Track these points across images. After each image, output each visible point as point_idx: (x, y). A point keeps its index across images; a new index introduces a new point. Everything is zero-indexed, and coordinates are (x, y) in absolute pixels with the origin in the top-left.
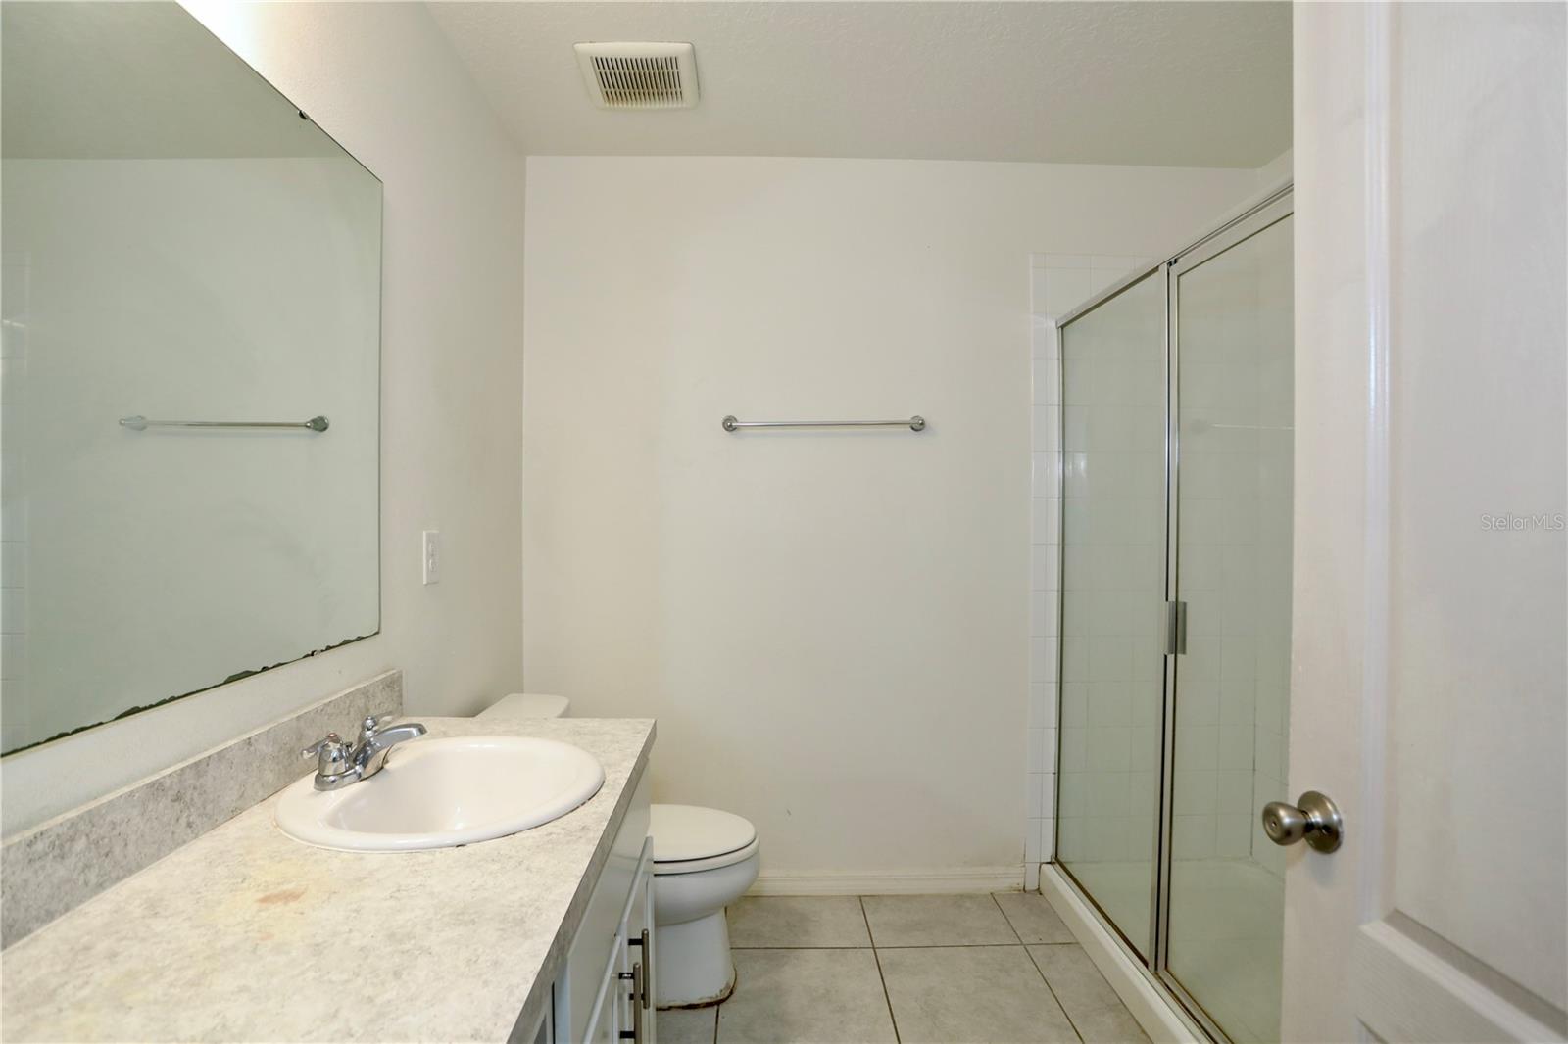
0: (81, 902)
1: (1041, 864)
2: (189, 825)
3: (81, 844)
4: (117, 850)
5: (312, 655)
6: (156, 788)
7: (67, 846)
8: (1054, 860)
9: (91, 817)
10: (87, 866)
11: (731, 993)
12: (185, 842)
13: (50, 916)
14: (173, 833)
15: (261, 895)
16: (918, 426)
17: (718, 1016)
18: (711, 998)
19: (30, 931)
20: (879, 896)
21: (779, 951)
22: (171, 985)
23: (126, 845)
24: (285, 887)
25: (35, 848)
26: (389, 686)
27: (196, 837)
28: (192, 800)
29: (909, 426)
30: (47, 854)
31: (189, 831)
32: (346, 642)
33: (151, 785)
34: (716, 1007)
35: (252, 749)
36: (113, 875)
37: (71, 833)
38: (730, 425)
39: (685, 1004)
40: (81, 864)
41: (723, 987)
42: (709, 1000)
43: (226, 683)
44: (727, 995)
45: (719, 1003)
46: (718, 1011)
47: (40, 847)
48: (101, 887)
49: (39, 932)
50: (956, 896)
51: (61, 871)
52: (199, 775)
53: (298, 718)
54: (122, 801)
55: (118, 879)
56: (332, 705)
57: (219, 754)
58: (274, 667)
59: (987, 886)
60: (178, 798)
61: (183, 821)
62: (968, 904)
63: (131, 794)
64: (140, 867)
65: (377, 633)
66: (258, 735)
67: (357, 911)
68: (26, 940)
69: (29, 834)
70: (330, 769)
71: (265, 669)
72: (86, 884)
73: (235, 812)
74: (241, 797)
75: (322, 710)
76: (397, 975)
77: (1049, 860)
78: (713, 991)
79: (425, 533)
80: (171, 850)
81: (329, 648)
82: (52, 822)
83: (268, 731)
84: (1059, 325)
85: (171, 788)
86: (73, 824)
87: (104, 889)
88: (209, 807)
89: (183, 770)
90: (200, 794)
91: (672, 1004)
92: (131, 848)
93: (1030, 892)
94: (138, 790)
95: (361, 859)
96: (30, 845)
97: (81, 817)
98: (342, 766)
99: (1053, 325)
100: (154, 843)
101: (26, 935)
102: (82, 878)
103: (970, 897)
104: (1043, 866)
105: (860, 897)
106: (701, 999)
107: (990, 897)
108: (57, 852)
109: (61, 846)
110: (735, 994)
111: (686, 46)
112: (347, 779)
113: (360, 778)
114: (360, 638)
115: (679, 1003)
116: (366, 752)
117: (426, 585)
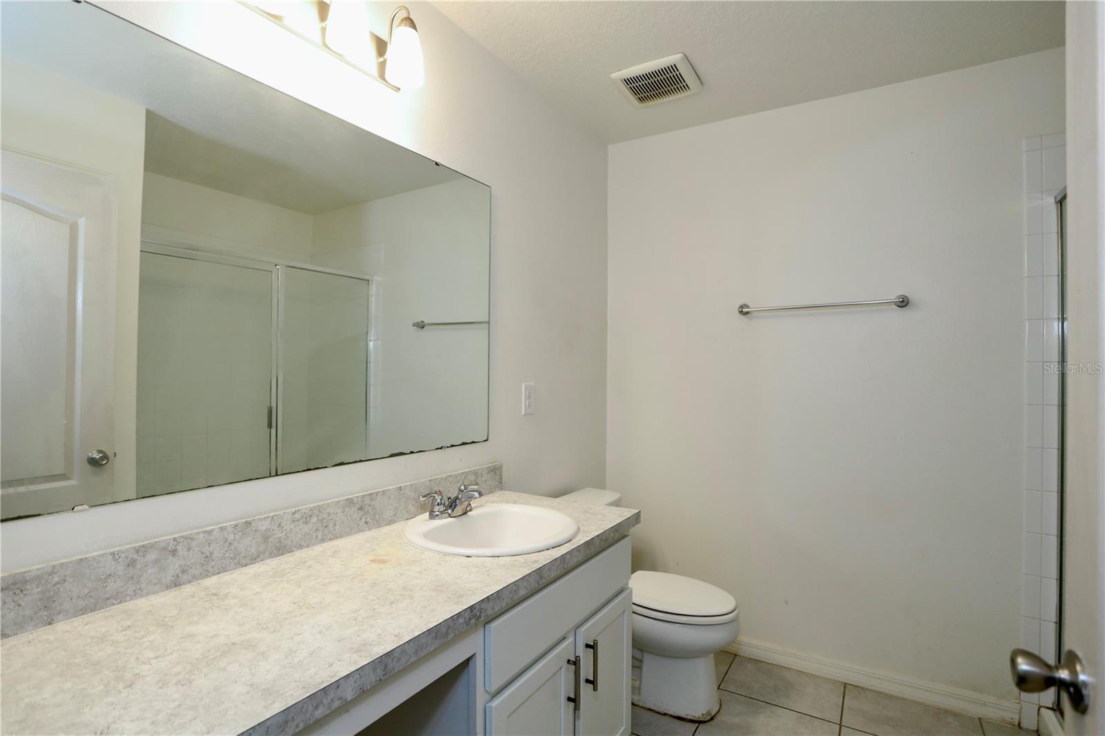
0: (314, 545)
1: (1040, 707)
2: (366, 523)
3: (314, 519)
4: (331, 526)
5: (441, 448)
6: (350, 502)
7: (309, 518)
8: (1055, 707)
9: (320, 508)
10: (317, 530)
11: (712, 719)
12: (364, 530)
13: (301, 547)
14: (358, 525)
15: (373, 559)
16: (903, 303)
17: (696, 730)
18: (695, 717)
19: (292, 551)
20: (862, 688)
21: (760, 702)
22: (318, 583)
23: (335, 525)
24: (384, 558)
25: (295, 516)
26: (492, 471)
27: (370, 529)
28: (368, 511)
29: (893, 303)
30: (300, 520)
31: (366, 526)
32: (464, 444)
33: (348, 500)
34: (697, 724)
35: (402, 492)
36: (329, 537)
37: (310, 513)
38: (744, 311)
39: (675, 715)
40: (314, 528)
41: (704, 712)
42: (692, 718)
43: (389, 457)
44: (706, 719)
45: (700, 722)
46: (697, 727)
47: (297, 516)
48: (323, 541)
49: (296, 552)
50: (939, 709)
51: (306, 529)
52: (372, 500)
53: (430, 481)
54: (333, 504)
55: (331, 539)
56: (452, 477)
57: (383, 491)
58: (418, 452)
59: (975, 710)
60: (361, 509)
61: (363, 520)
62: (950, 720)
63: (338, 502)
64: (341, 537)
65: (486, 440)
66: (406, 486)
67: (401, 574)
68: (291, 554)
69: (293, 510)
70: (437, 508)
71: (412, 452)
72: (317, 537)
73: (391, 522)
74: (395, 515)
75: (446, 479)
76: (392, 603)
77: (1051, 706)
78: (697, 712)
79: (523, 385)
80: (356, 533)
81: (452, 446)
82: (304, 507)
83: (412, 484)
84: (1058, 199)
85: (357, 503)
86: (311, 509)
87: (324, 542)
88: (377, 516)
89: (364, 495)
90: (372, 509)
91: (666, 712)
92: (337, 527)
93: (1027, 731)
94: (341, 501)
95: (422, 553)
96: (293, 514)
97: (315, 507)
98: (442, 508)
99: (1052, 200)
100: (348, 527)
101: (291, 552)
102: (315, 534)
103: (955, 715)
104: (1043, 710)
105: (846, 684)
106: (687, 715)
107: (978, 721)
108: (304, 520)
109: (306, 518)
110: (715, 720)
111: (679, 56)
112: (443, 515)
113: (450, 516)
114: (473, 442)
115: (671, 713)
116: (456, 502)
117: (525, 415)
